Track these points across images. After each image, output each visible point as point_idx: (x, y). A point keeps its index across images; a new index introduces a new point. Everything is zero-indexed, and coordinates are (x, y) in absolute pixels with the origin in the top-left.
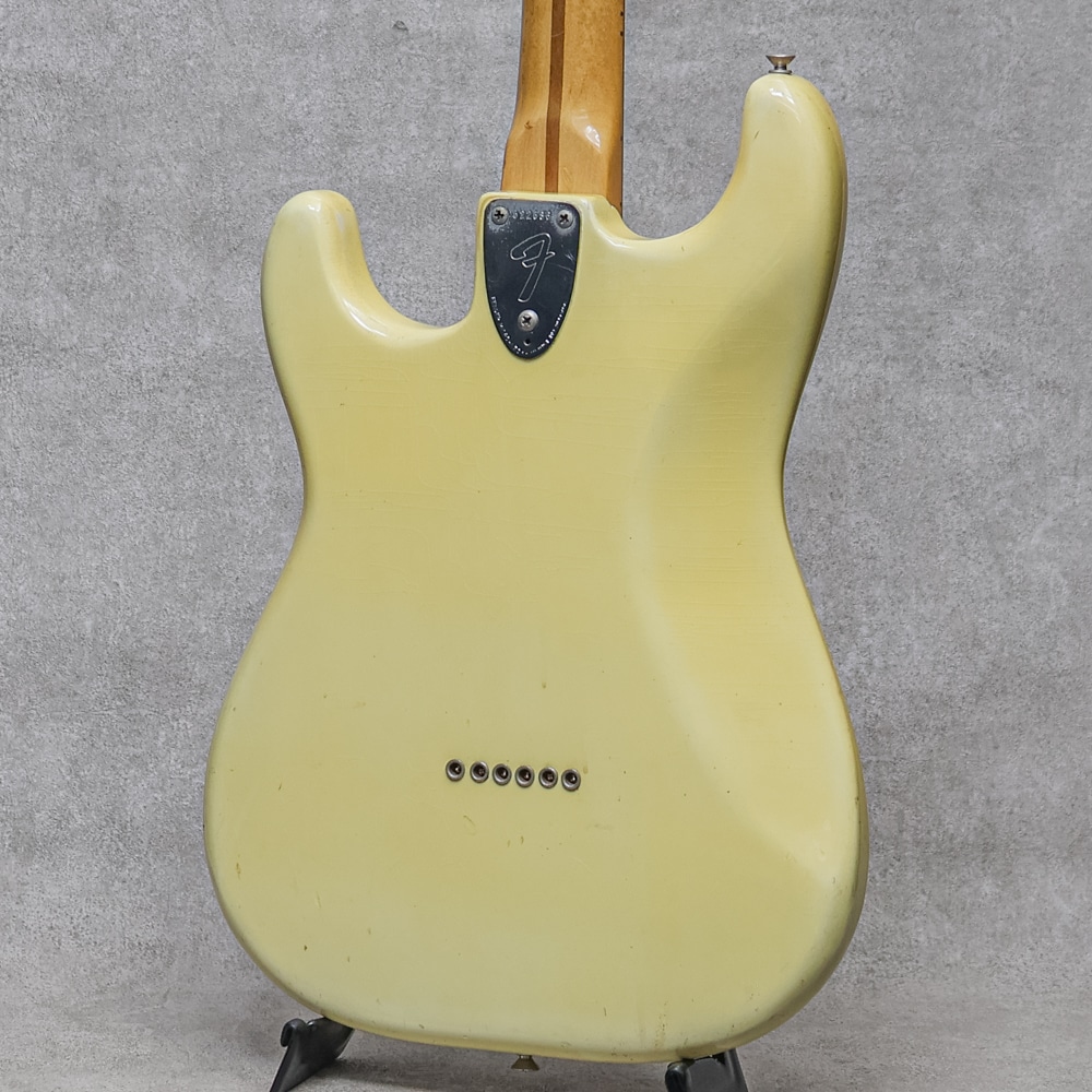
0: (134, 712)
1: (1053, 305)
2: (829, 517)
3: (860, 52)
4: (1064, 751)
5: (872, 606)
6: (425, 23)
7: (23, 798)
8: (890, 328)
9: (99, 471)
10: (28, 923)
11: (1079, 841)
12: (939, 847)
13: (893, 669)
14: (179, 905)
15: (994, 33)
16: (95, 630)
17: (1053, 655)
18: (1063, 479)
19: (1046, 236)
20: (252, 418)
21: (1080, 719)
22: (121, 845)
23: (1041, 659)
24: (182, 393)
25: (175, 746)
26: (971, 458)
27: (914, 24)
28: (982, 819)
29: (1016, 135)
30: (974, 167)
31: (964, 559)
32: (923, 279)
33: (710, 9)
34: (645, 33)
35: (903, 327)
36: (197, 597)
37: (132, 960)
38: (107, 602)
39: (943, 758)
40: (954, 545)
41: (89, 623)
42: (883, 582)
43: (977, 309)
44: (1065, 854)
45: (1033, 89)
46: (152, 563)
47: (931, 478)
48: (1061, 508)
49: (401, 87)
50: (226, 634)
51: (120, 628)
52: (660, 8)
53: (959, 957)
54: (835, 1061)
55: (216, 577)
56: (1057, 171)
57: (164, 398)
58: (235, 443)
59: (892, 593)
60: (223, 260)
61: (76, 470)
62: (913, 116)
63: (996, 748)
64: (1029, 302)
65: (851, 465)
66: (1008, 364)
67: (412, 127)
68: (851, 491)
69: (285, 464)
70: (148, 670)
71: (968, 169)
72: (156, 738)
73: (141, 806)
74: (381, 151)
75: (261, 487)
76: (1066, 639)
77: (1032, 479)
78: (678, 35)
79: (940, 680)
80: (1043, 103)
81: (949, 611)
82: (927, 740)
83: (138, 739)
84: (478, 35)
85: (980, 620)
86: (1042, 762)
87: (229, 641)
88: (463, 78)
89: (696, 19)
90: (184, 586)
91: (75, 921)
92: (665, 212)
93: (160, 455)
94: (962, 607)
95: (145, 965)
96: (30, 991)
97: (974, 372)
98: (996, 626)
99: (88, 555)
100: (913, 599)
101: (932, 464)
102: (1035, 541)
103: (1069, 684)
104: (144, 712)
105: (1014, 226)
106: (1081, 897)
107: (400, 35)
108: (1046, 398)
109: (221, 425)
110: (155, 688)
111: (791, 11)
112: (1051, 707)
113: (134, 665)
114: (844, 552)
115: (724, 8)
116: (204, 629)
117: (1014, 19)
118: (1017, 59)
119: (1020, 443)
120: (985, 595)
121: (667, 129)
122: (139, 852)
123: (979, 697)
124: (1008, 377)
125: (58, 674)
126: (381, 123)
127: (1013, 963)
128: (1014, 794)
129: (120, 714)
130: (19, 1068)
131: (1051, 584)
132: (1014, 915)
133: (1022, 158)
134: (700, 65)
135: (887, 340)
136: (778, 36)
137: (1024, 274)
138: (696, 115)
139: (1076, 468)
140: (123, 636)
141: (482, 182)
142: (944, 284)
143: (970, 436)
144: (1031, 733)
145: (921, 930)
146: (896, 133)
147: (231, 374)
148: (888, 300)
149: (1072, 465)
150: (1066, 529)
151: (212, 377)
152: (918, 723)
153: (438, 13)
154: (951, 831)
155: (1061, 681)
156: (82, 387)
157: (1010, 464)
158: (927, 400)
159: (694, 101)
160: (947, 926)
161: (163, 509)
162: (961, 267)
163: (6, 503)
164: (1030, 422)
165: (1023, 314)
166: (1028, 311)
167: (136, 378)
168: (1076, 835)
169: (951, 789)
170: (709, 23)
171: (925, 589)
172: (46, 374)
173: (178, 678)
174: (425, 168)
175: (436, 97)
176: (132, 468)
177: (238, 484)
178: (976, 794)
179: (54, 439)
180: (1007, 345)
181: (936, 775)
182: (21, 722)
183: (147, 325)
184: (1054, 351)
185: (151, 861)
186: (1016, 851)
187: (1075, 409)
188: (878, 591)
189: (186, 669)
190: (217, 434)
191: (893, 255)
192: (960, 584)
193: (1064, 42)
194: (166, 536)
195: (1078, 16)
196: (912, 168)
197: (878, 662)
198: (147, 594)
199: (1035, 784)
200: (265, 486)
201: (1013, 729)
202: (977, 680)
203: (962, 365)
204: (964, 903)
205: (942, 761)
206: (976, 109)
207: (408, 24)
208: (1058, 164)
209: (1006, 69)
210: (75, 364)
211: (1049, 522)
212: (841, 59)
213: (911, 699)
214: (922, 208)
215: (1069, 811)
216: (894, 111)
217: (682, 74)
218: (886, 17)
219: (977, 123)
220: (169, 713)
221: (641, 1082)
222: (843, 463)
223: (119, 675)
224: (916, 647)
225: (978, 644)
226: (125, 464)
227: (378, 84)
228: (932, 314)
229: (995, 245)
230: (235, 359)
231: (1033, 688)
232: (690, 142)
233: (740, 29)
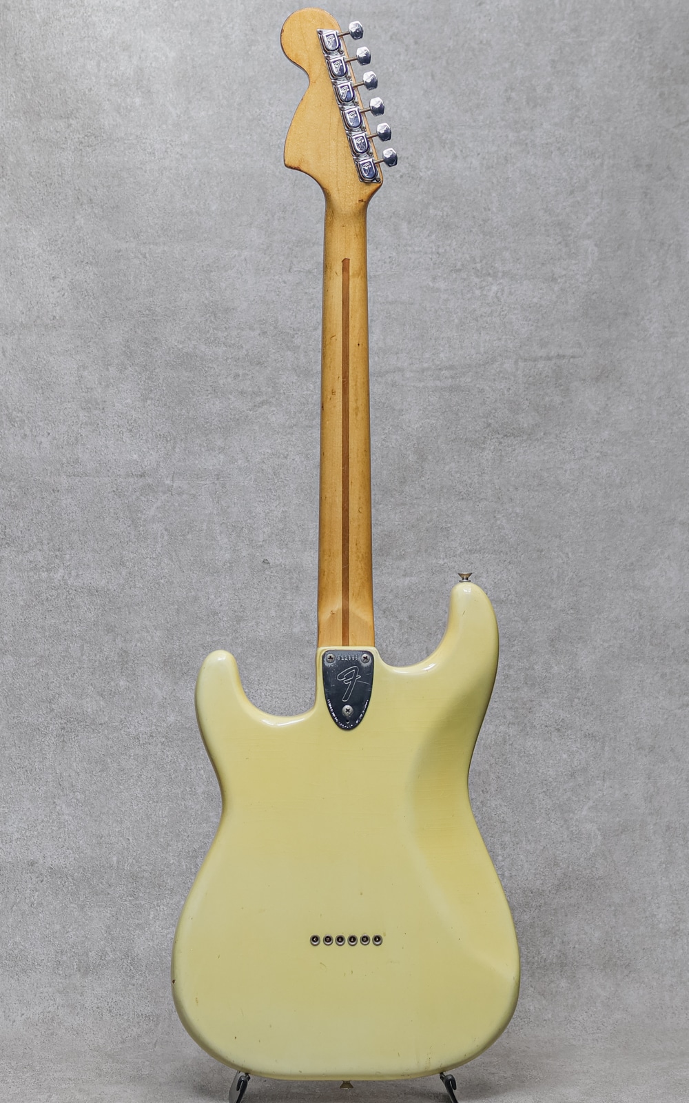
0: (138, 902)
1: (592, 696)
2: (482, 802)
3: (494, 572)
4: (600, 917)
5: (503, 846)
6: (278, 560)
7: (83, 945)
8: (511, 708)
9: (119, 784)
10: (86, 1005)
11: (609, 961)
12: (539, 964)
13: (514, 877)
14: (161, 995)
15: (561, 561)
16: (118, 862)
17: (594, 869)
18: (597, 782)
19: (587, 662)
20: (195, 757)
21: (608, 901)
22: (132, 968)
23: (588, 872)
24: (160, 745)
25: (158, 919)
26: (552, 772)
27: (520, 557)
28: (560, 951)
29: (572, 611)
30: (551, 628)
31: (549, 822)
32: (526, 683)
33: (419, 551)
34: (387, 563)
35: (517, 708)
36: (168, 845)
37: (138, 1023)
38: (124, 848)
39: (540, 921)
40: (544, 815)
41: (115, 859)
42: (509, 834)
43: (554, 698)
44: (602, 967)
45: (580, 589)
46: (146, 829)
47: (532, 783)
48: (597, 797)
49: (267, 592)
50: (183, 863)
51: (130, 861)
52: (395, 551)
53: (550, 1016)
54: (489, 1073)
55: (178, 835)
56: (593, 629)
57: (151, 747)
58: (186, 769)
59: (513, 839)
60: (179, 679)
61: (108, 783)
62: (520, 603)
63: (566, 916)
64: (579, 694)
65: (493, 776)
66: (569, 726)
67: (272, 611)
68: (492, 789)
69: (211, 779)
70: (145, 881)
71: (548, 629)
72: (149, 915)
73: (142, 948)
74: (257, 624)
75: (200, 791)
76: (600, 861)
77: (582, 782)
78: (403, 564)
79: (538, 883)
80: (585, 595)
81: (542, 848)
82: (532, 912)
83: (140, 916)
84: (304, 565)
85: (558, 852)
86: (589, 922)
87: (185, 867)
88: (297, 587)
89: (412, 556)
90: (162, 840)
91: (109, 1004)
92: (398, 652)
93: (149, 775)
94: (548, 846)
95: (145, 1026)
96: (88, 1042)
97: (553, 730)
98: (565, 855)
99: (114, 825)
100: (524, 843)
101: (532, 776)
102: (584, 813)
103: (602, 884)
104: (143, 903)
105: (571, 657)
106: (610, 988)
107: (266, 566)
108: (588, 742)
109: (179, 760)
110: (148, 891)
111: (459, 552)
112: (593, 895)
113: (138, 879)
114: (489, 819)
115: (426, 551)
116: (172, 862)
117: (570, 554)
118: (572, 574)
119: (576, 764)
120: (560, 840)
121: (399, 611)
122: (141, 971)
123: (557, 891)
124: (569, 732)
125: (100, 884)
126: (257, 610)
127: (577, 1019)
128: (576, 938)
129: (131, 904)
130: (83, 1082)
131: (593, 834)
132: (577, 996)
133: (575, 623)
134: (414, 579)
135: (509, 714)
136: (453, 564)
137: (577, 681)
138: (413, 604)
139: (604, 777)
140: (132, 865)
141: (307, 638)
142: (537, 686)
143: (551, 762)
144: (583, 908)
145: (531, 1004)
146: (512, 611)
147: (184, 735)
148: (509, 694)
149: (602, 775)
150: (599, 807)
151: (175, 737)
152: (527, 904)
153: (285, 555)
154: (545, 957)
155: (598, 882)
156: (110, 742)
157: (571, 775)
158: (529, 744)
159: (412, 597)
160: (544, 1002)
161: (151, 802)
162: (546, 678)
163: (73, 800)
164: (581, 754)
165: (576, 700)
166: (579, 699)
167: (137, 738)
168: (607, 958)
169: (544, 936)
170: (419, 558)
171: (530, 837)
172: (92, 736)
173: (159, 886)
174: (279, 632)
175: (284, 596)
176: (135, 782)
177: (188, 789)
178: (557, 939)
179: (97, 769)
180: (568, 716)
181: (537, 929)
182: (82, 908)
183: (142, 711)
184: (592, 719)
185: (147, 975)
186: (577, 966)
187: (603, 749)
188: (507, 839)
189: (163, 881)
190: (178, 765)
191: (511, 672)
192: (547, 835)
193: (595, 565)
194: (153, 816)
195: (602, 552)
196: (520, 629)
197: (507, 874)
198: (144, 844)
199: (586, 933)
200: (202, 790)
201: (575, 906)
202: (556, 882)
203: (546, 726)
204: (552, 991)
205: (539, 923)
206: (552, 599)
207: (270, 560)
208: (593, 626)
209: (567, 579)
210: (106, 731)
211: (591, 803)
212: (484, 575)
213: (524, 892)
214: (526, 648)
215: (603, 946)
216: (511, 600)
217: (406, 583)
218: (507, 554)
219: (553, 606)
220: (155, 903)
221: (393, 1085)
222: (488, 775)
223: (130, 884)
224: (526, 866)
225: (556, 864)
226: (132, 780)
227: (255, 590)
228: (531, 701)
229: (562, 666)
230: (186, 728)
231: (584, 886)
232: (410, 617)
233: (434, 561)
